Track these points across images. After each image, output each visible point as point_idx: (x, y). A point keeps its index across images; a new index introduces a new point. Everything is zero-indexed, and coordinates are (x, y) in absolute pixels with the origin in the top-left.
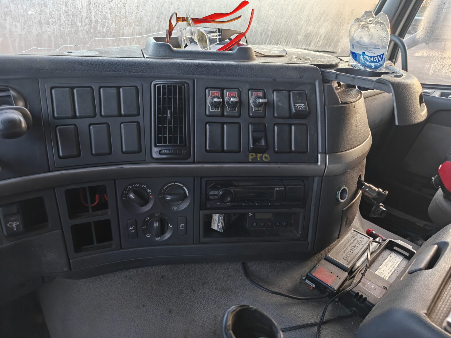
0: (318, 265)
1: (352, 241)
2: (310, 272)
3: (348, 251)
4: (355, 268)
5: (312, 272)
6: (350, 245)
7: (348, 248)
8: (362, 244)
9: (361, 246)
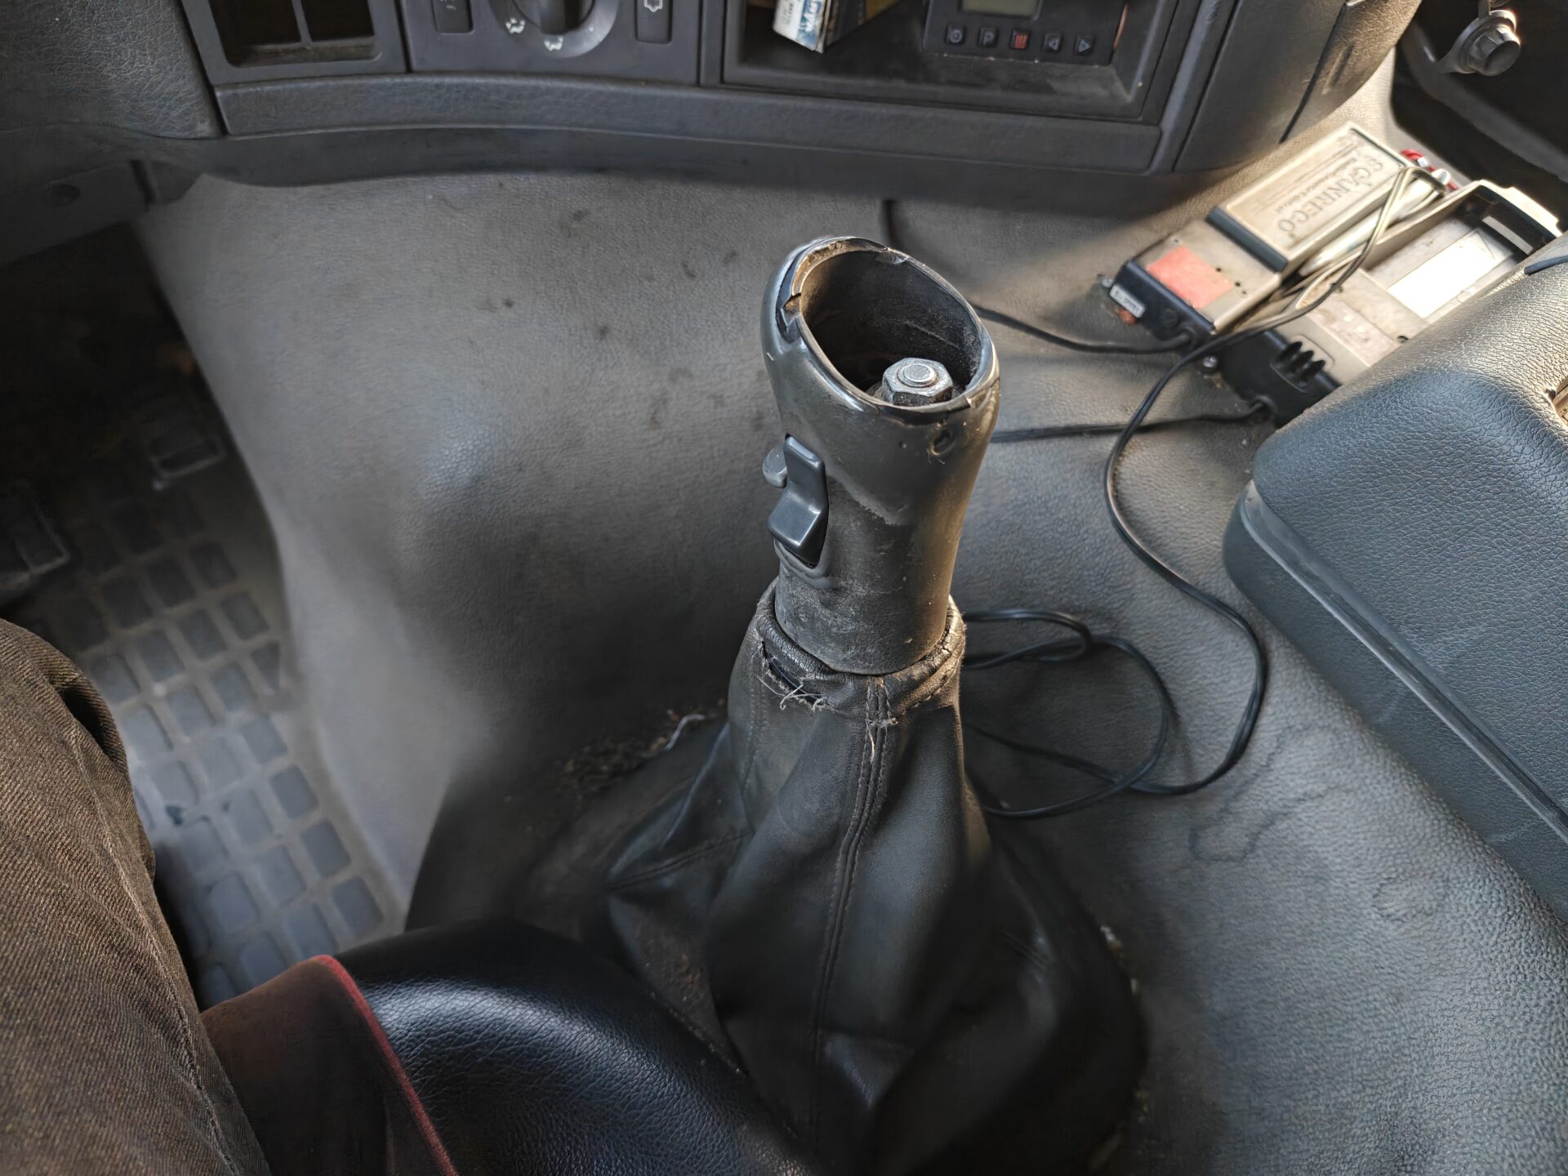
0: (1172, 239)
1: (1332, 168)
2: (1136, 259)
3: (1305, 200)
4: (1312, 266)
5: (1143, 259)
6: (1321, 181)
7: (1308, 190)
8: (1370, 185)
9: (1363, 189)
